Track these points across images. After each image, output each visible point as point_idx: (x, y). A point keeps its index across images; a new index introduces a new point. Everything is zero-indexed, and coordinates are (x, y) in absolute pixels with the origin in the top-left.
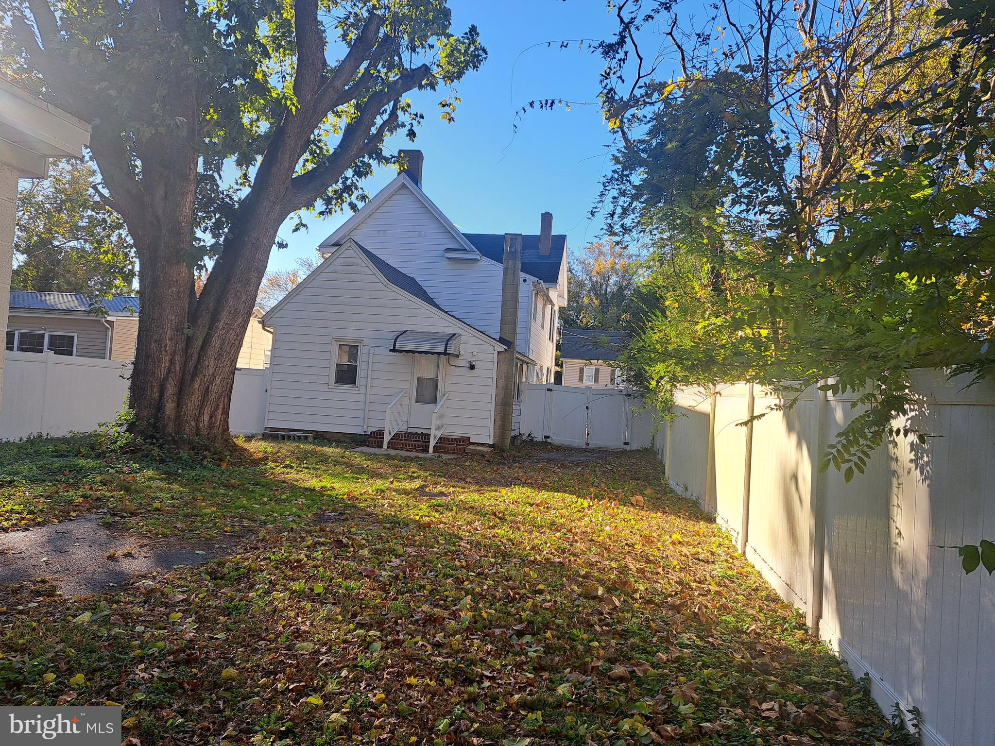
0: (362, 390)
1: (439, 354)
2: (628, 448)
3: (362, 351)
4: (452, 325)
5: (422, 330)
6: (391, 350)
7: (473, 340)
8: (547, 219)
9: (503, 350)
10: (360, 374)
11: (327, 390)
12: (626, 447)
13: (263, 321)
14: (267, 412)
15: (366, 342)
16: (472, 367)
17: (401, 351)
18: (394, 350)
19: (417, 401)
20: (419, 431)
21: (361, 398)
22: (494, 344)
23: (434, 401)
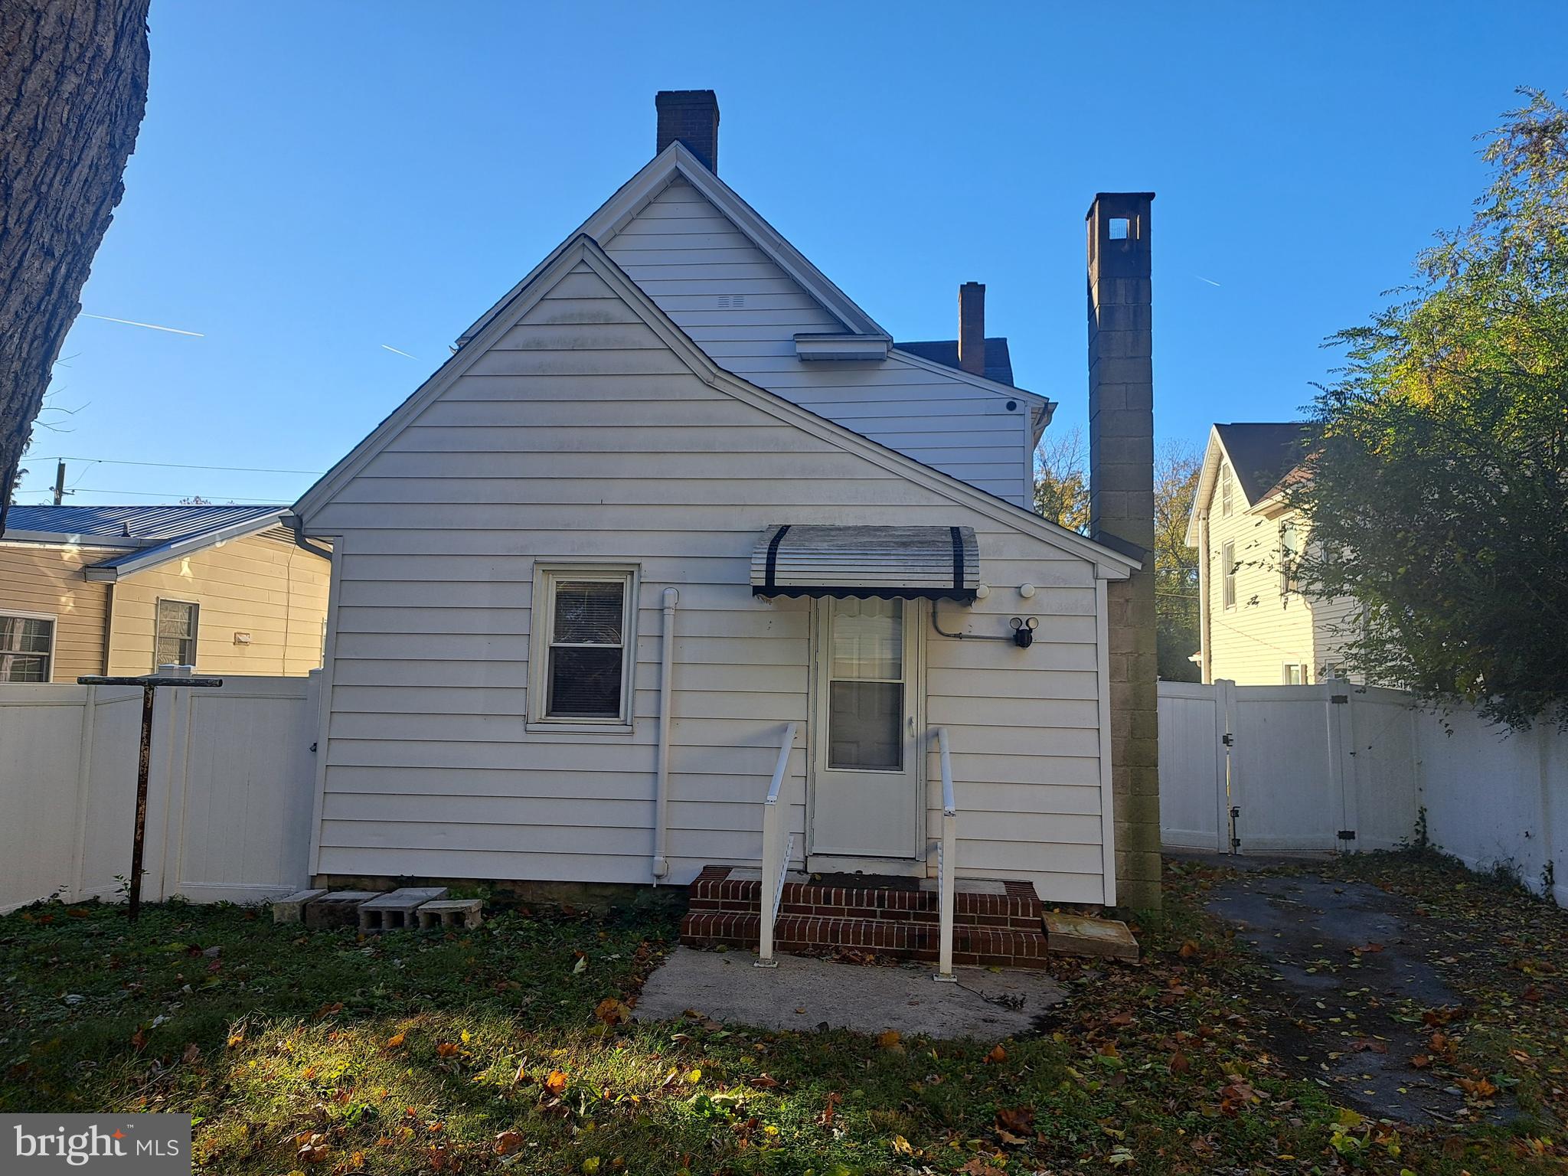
0: (644, 733)
1: (933, 594)
2: (1352, 846)
3: (636, 602)
4: (940, 501)
5: (838, 523)
6: (757, 590)
7: (1016, 546)
8: (973, 296)
9: (1124, 574)
10: (635, 679)
11: (521, 736)
12: (1342, 845)
13: (299, 518)
14: (317, 821)
15: (651, 570)
16: (1022, 638)
17: (794, 592)
18: (768, 590)
19: (836, 761)
20: (849, 867)
21: (642, 760)
22: (1092, 557)
23: (894, 759)
